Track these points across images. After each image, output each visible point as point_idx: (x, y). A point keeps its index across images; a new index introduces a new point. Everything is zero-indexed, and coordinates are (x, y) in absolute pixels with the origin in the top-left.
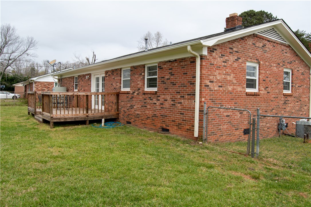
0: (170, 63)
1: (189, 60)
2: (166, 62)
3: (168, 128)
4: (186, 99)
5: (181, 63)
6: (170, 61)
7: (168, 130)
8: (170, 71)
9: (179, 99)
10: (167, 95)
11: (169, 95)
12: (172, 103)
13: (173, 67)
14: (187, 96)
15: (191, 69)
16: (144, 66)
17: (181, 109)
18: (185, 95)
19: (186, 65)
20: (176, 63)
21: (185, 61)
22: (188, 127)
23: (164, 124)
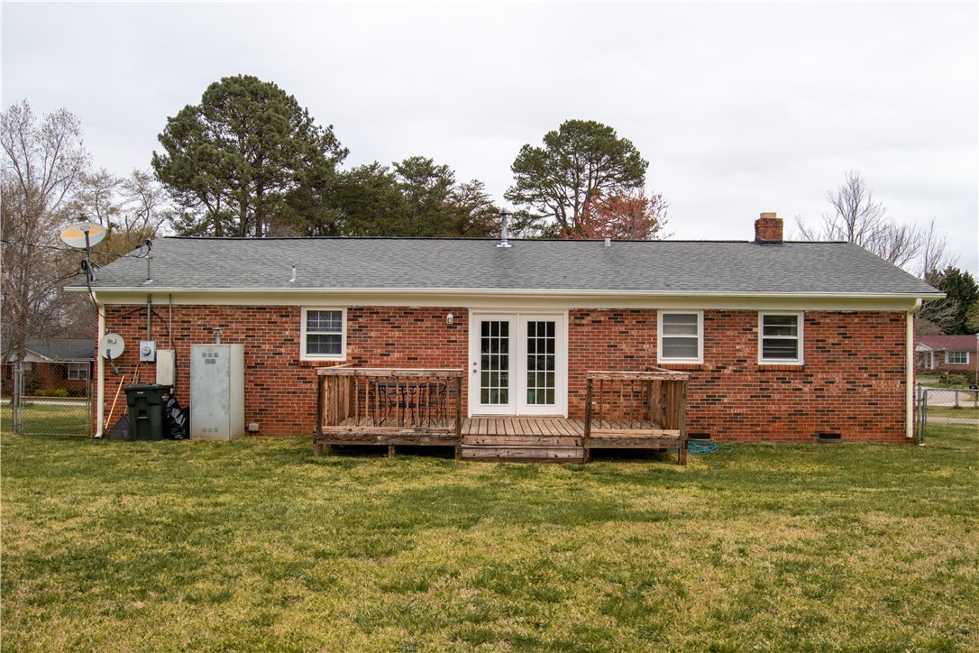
0: (841, 317)
1: (889, 317)
2: (830, 313)
3: (837, 432)
4: (882, 379)
5: (870, 320)
6: (840, 313)
7: (838, 436)
8: (842, 330)
9: (865, 379)
10: (835, 372)
11: (839, 372)
12: (849, 386)
13: (849, 324)
14: (884, 374)
15: (892, 331)
16: (755, 313)
17: (871, 396)
18: (880, 372)
19: (881, 324)
20: (857, 317)
21: (879, 317)
22: (888, 425)
23: (827, 425)
